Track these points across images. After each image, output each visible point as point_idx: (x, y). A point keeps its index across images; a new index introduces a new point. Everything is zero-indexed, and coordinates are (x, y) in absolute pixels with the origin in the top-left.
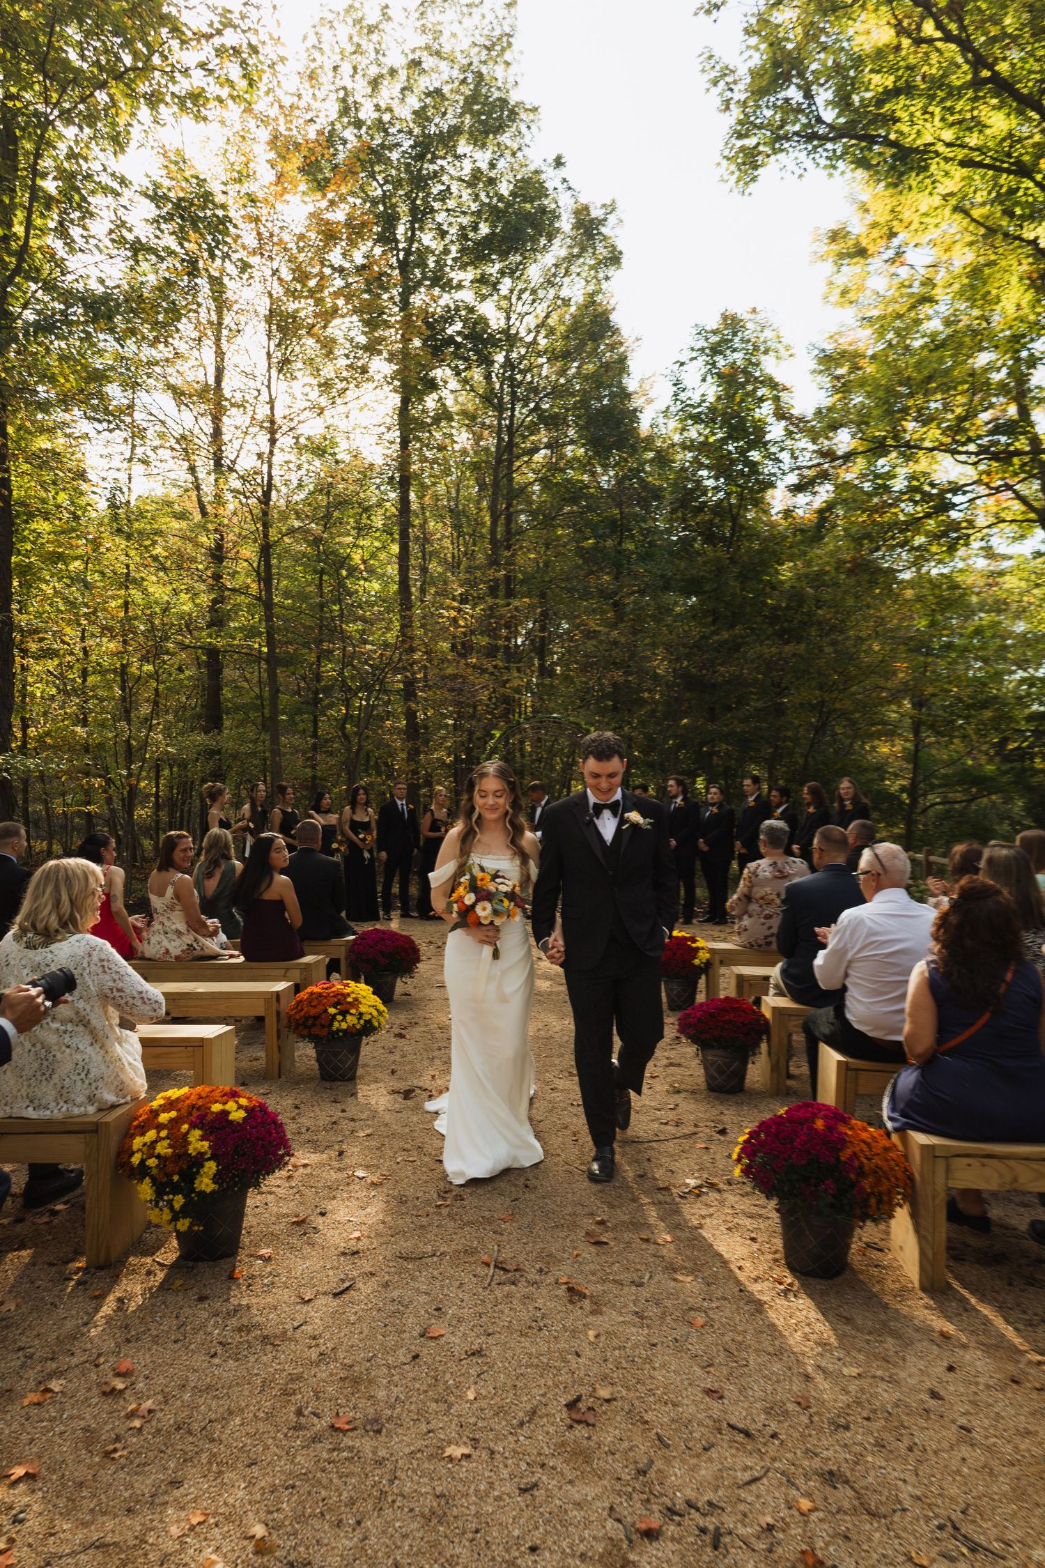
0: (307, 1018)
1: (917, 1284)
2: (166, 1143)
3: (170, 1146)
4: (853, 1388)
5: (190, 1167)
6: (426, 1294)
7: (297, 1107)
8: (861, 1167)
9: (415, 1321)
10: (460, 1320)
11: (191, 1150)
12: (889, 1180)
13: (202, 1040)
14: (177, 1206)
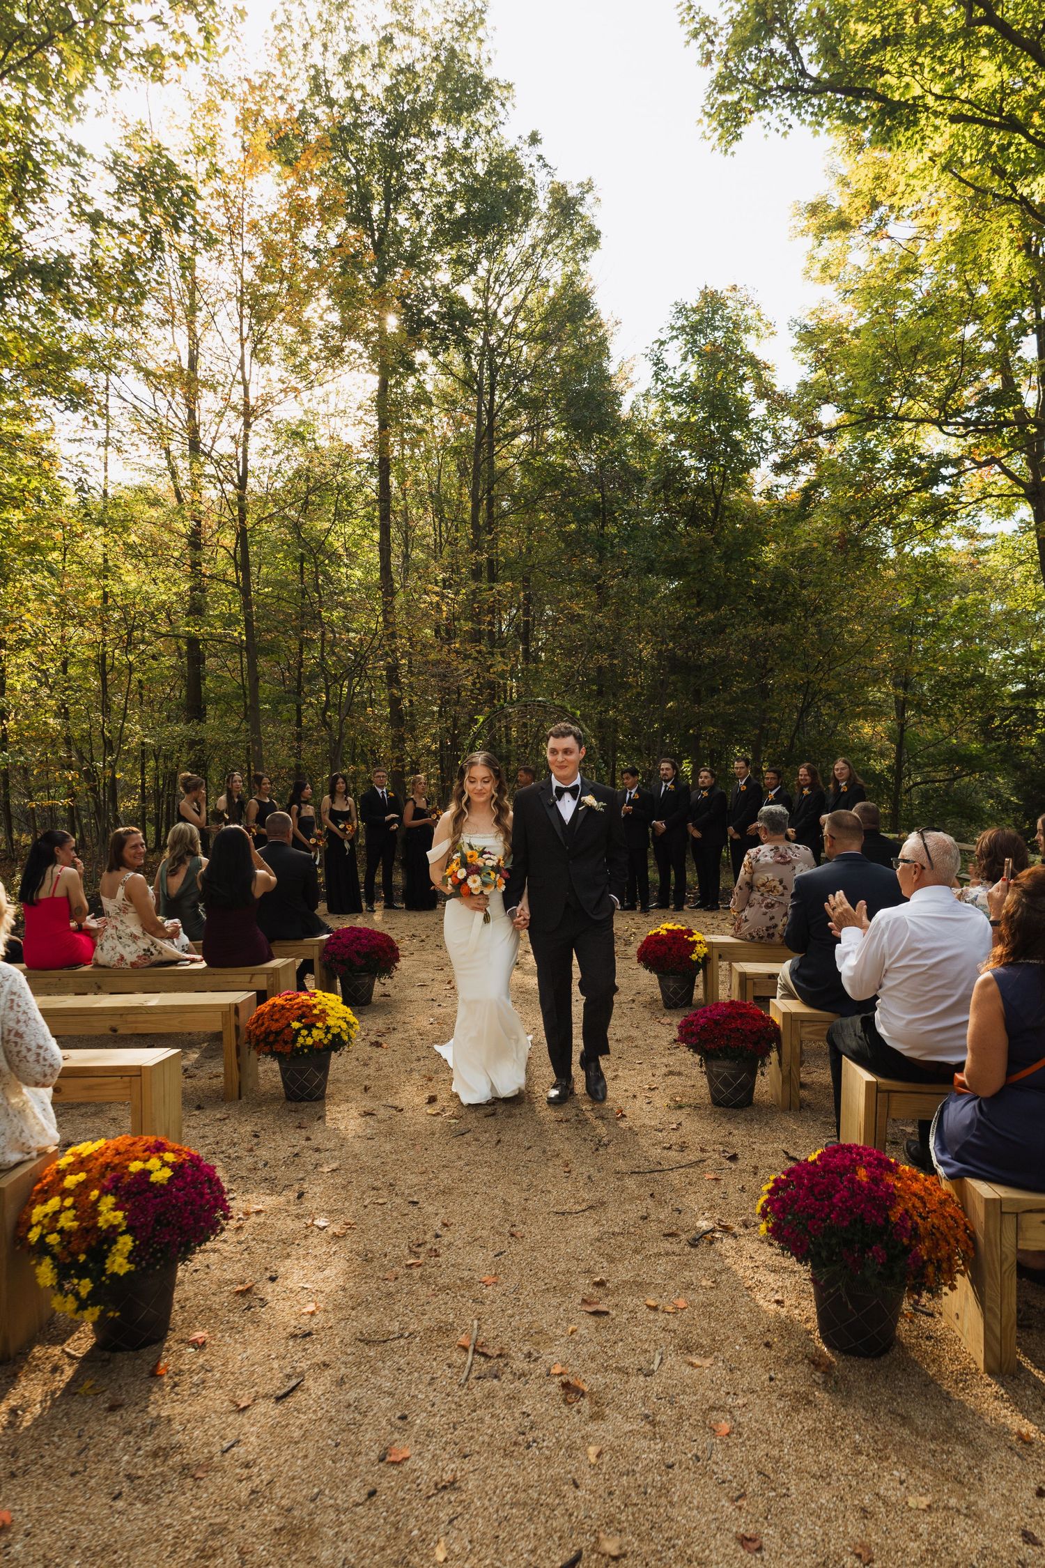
0: (268, 1033)
1: (981, 1366)
2: (71, 1213)
3: (76, 1218)
4: (922, 1528)
5: (101, 1243)
6: (391, 1394)
7: (256, 1136)
8: (915, 1227)
9: (374, 1437)
10: (430, 1434)
11: (101, 1222)
12: (949, 1244)
13: (140, 1068)
14: (84, 1293)
